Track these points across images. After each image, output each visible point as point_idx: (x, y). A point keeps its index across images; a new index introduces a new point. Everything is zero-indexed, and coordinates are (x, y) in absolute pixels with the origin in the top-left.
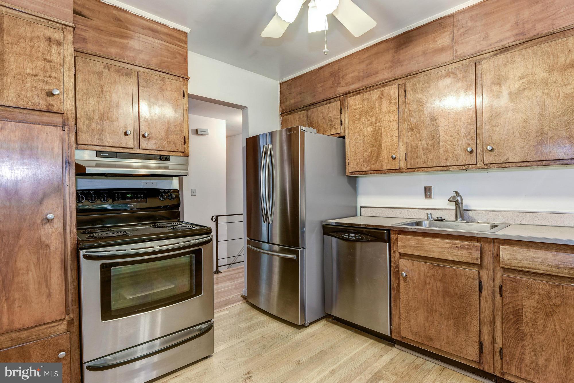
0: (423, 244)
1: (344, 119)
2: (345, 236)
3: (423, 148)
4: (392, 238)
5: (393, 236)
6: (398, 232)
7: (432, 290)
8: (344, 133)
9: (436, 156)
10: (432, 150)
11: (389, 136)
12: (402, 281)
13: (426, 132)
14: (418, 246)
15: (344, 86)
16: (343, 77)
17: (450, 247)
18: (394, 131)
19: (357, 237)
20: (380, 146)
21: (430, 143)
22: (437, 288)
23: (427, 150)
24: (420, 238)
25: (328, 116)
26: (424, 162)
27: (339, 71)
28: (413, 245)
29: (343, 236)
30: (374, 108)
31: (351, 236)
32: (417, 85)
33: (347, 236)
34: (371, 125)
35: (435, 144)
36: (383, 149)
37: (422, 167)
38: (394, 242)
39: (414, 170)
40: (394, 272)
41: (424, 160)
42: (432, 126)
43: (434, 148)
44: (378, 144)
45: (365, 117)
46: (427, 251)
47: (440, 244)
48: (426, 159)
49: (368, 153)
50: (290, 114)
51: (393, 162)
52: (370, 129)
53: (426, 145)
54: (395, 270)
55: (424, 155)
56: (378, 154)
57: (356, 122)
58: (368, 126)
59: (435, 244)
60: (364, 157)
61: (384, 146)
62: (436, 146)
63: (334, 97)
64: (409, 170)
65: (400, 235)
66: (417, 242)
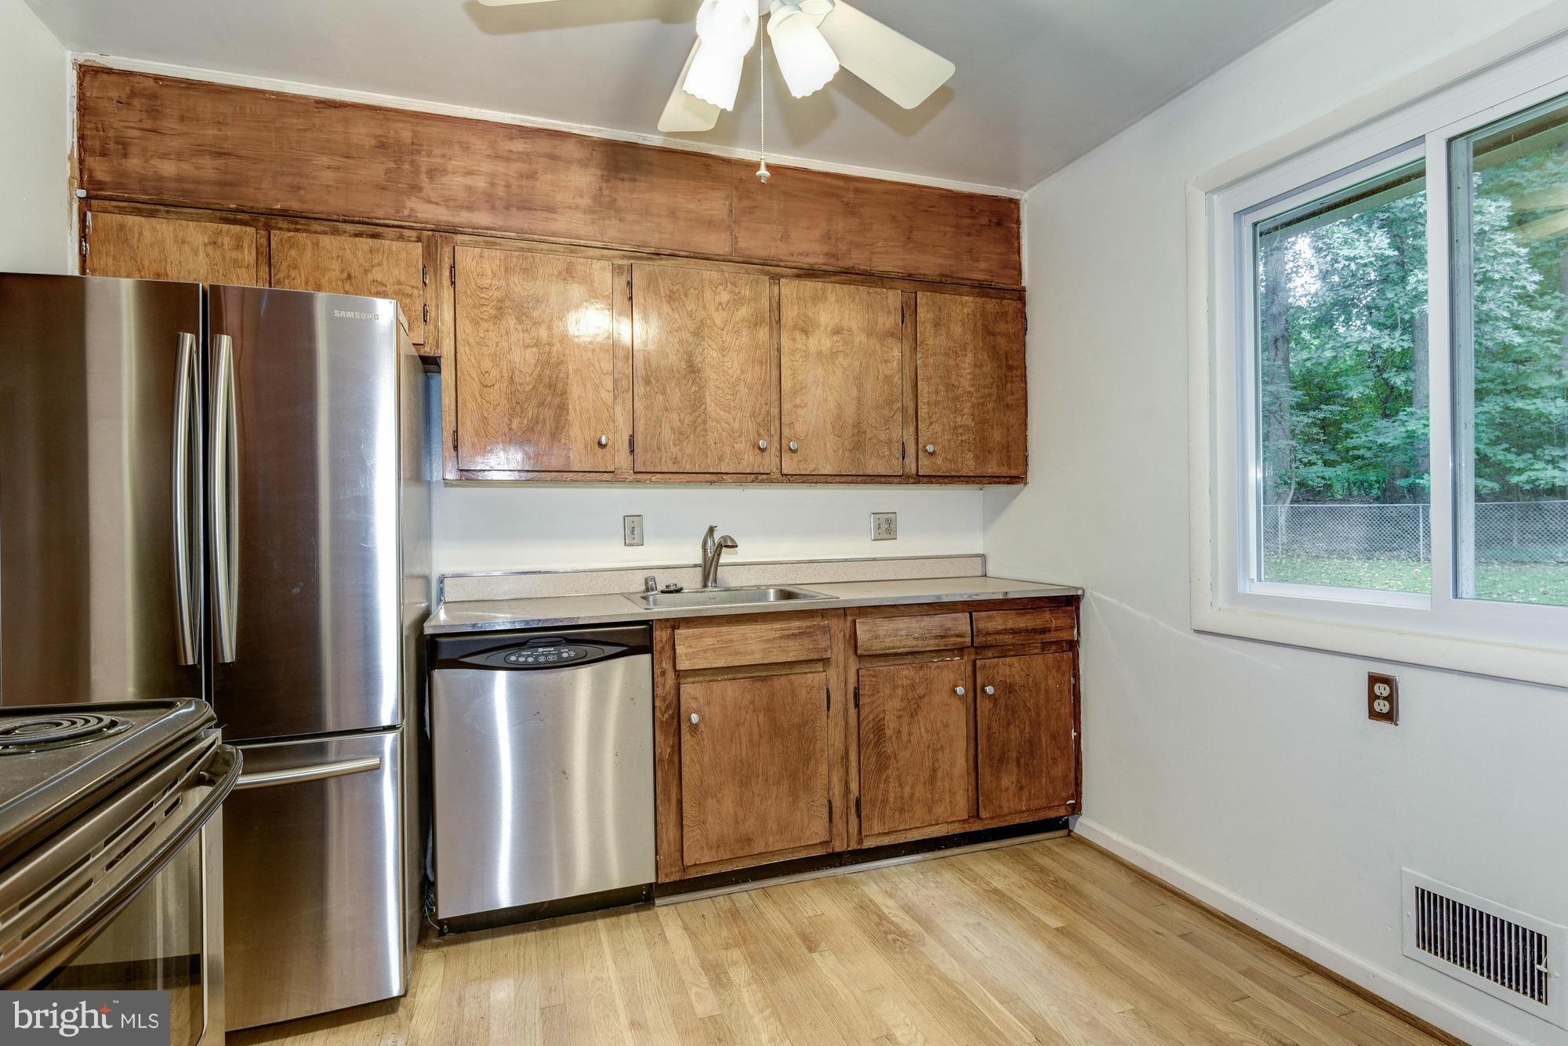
0: (732, 641)
1: (437, 306)
2: (522, 659)
3: (673, 429)
4: (658, 639)
5: (660, 636)
6: (672, 623)
7: (751, 734)
8: (437, 347)
9: (700, 450)
10: (692, 436)
11: (589, 385)
12: (686, 736)
13: (679, 394)
14: (721, 648)
15: (437, 204)
16: (432, 173)
17: (781, 638)
18: (603, 377)
19: (565, 655)
20: (562, 408)
21: (688, 419)
22: (759, 726)
23: (681, 433)
24: (724, 629)
25: (370, 277)
26: (675, 461)
27: (415, 147)
28: (711, 647)
29: (513, 658)
30: (545, 302)
31: (543, 655)
32: (660, 280)
33: (528, 656)
34: (536, 345)
35: (697, 424)
36: (572, 416)
37: (670, 471)
38: (663, 648)
39: (649, 476)
40: (662, 722)
41: (674, 456)
42: (690, 382)
43: (695, 430)
44: (557, 401)
45: (518, 319)
46: (741, 653)
47: (764, 634)
48: (680, 454)
49: (525, 422)
50: (152, 214)
51: (599, 452)
52: (531, 355)
53: (679, 423)
54: (666, 716)
55: (675, 445)
56: (557, 428)
57: (484, 325)
58: (526, 347)
59: (753, 635)
60: (511, 429)
61: (575, 410)
62: (699, 428)
63: (396, 223)
64: (639, 476)
65: (678, 629)
66: (718, 639)
